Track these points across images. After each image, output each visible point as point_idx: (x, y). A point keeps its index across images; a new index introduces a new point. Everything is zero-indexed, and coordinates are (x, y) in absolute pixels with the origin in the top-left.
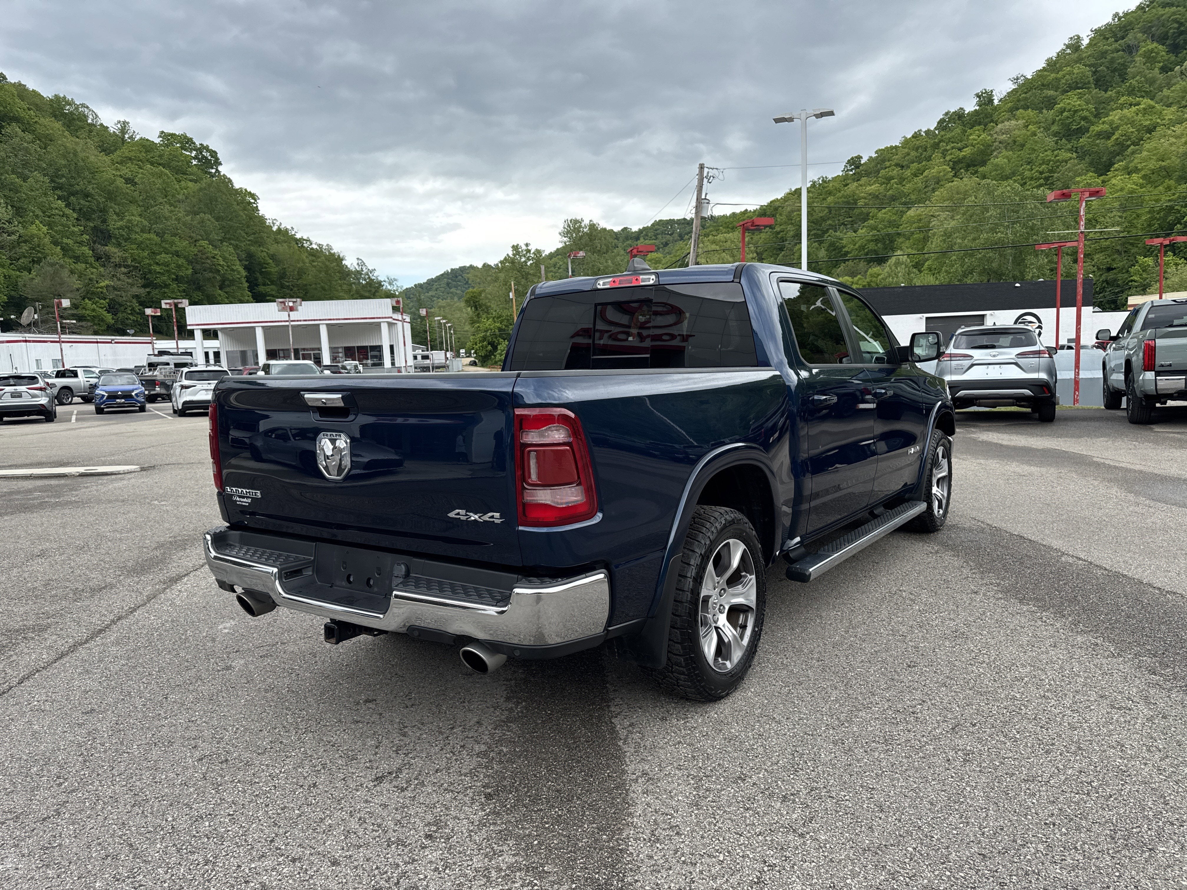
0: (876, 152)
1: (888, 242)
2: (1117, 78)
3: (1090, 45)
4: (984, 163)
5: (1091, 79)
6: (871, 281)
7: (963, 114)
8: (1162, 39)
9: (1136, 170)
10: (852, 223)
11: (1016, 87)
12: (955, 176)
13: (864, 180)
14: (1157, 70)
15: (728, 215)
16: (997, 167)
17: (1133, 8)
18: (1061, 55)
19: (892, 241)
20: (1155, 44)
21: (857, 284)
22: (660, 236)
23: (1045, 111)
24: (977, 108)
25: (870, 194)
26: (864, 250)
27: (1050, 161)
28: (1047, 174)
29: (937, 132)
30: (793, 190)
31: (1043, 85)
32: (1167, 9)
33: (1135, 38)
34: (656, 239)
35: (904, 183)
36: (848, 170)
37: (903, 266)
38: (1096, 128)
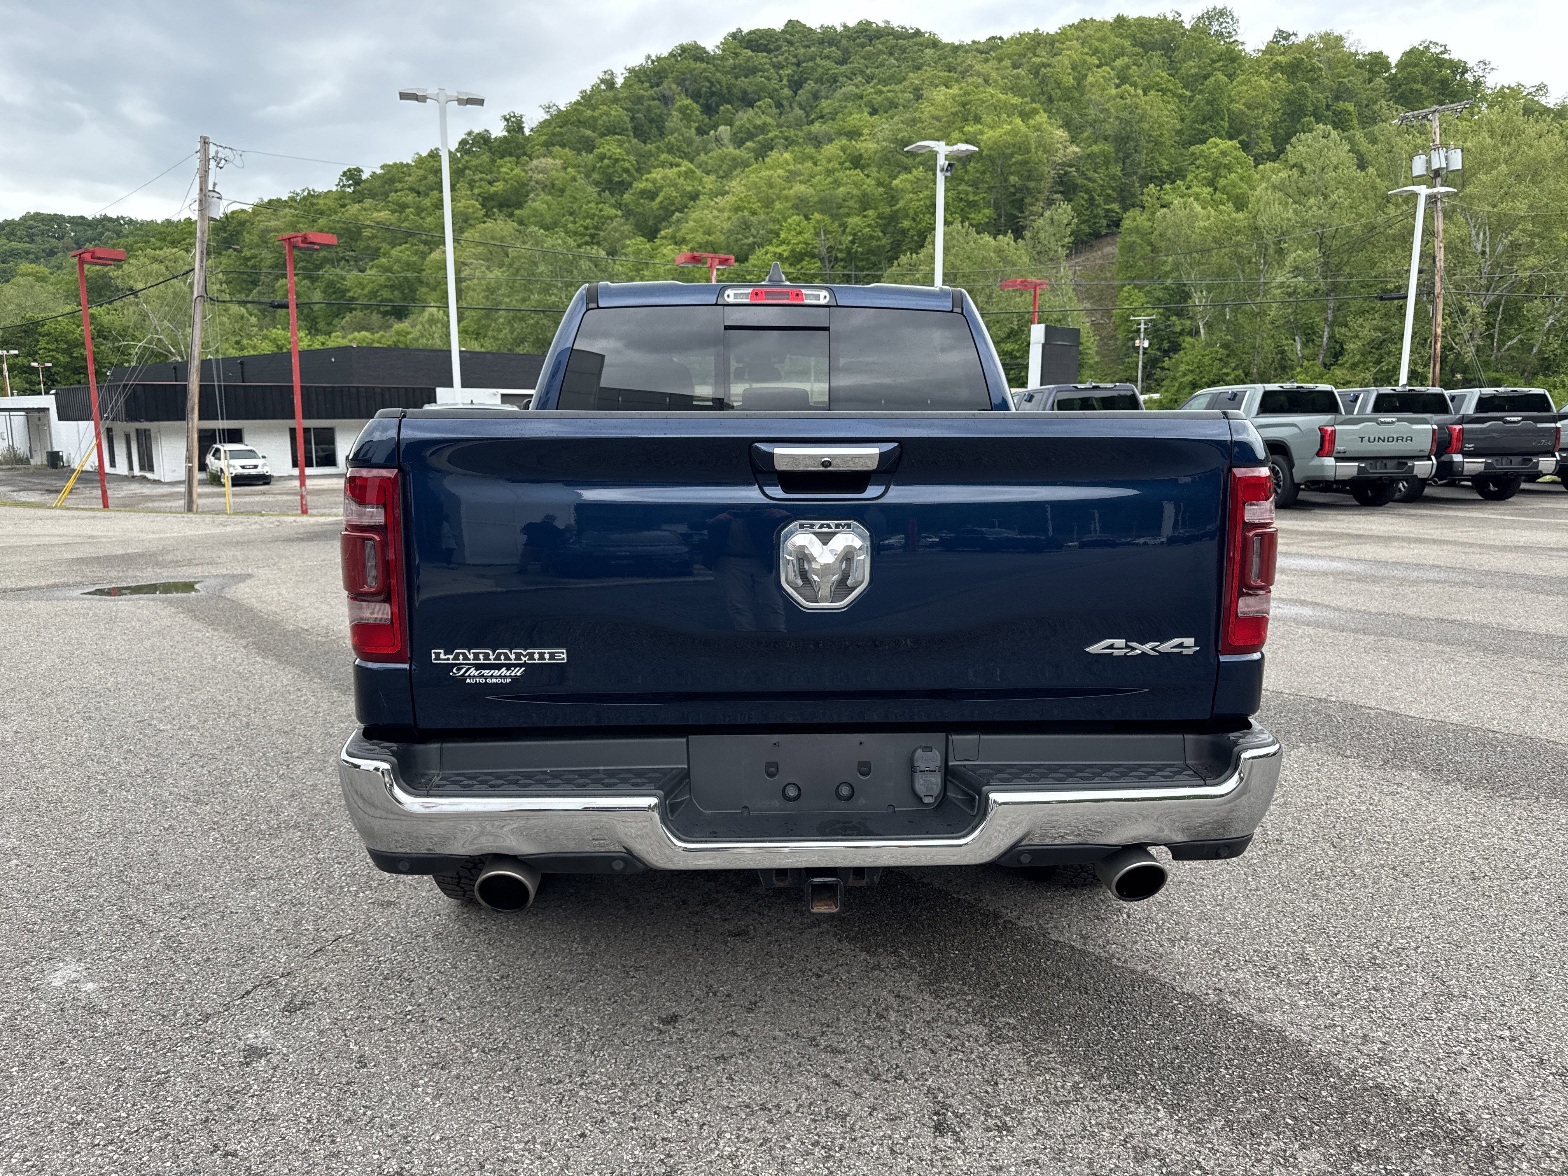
0: (382, 167)
1: (407, 291)
2: (654, 131)
3: (625, 85)
4: (520, 205)
5: (629, 126)
6: (399, 341)
7: (489, 138)
8: (696, 96)
9: (684, 241)
10: (356, 260)
11: (548, 117)
12: (486, 215)
13: (368, 202)
14: (693, 131)
15: (159, 222)
16: (535, 212)
17: (665, 54)
18: (595, 89)
19: (413, 291)
20: (689, 101)
21: (379, 342)
22: (38, 239)
23: (584, 154)
24: (506, 134)
25: (378, 223)
26: (376, 297)
27: (594, 215)
28: (592, 231)
29: (459, 155)
30: (266, 200)
31: (579, 121)
32: (699, 64)
33: (670, 88)
34: (32, 241)
35: (423, 215)
36: (344, 186)
37: (439, 325)
38: (640, 185)
